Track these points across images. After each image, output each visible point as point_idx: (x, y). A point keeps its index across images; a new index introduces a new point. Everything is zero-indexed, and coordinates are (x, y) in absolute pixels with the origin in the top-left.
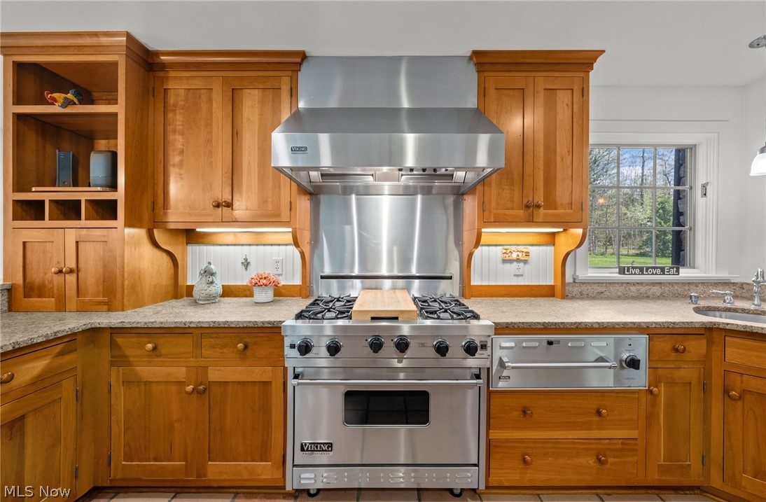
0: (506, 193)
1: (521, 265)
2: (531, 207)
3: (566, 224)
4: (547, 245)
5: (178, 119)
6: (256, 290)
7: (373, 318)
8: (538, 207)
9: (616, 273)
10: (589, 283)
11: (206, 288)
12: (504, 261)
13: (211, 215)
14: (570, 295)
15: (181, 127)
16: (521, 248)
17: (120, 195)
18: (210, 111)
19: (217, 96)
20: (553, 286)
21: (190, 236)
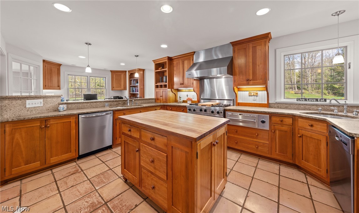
0: (241, 77)
1: (255, 97)
2: (248, 80)
5: (175, 68)
6: (188, 101)
7: (202, 106)
8: (251, 80)
9: (295, 100)
10: (281, 104)
11: (180, 100)
12: (250, 96)
13: (180, 86)
14: (273, 107)
16: (255, 92)
17: (167, 84)
18: (180, 66)
19: (181, 63)
21: (178, 90)
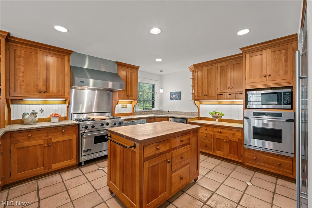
0: (123, 93)
1: (126, 108)
2: (128, 96)
3: (134, 100)
4: (130, 104)
5: (22, 61)
6: (52, 118)
7: (100, 120)
8: (129, 96)
9: (143, 110)
10: (138, 112)
11: (34, 119)
12: (122, 108)
13: (37, 95)
15: (23, 64)
16: (125, 105)
17: (2, 87)
19: (39, 56)
20: (132, 113)
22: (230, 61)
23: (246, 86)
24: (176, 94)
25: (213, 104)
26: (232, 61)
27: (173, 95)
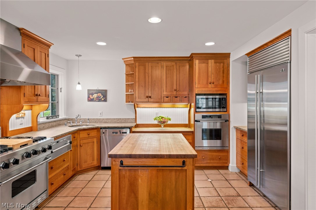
0: (30, 89)
3: (44, 103)
9: (45, 119)
12: (17, 118)
20: (32, 127)
22: (176, 62)
23: (196, 91)
24: (99, 93)
25: (154, 108)
26: (178, 62)
27: (93, 94)
